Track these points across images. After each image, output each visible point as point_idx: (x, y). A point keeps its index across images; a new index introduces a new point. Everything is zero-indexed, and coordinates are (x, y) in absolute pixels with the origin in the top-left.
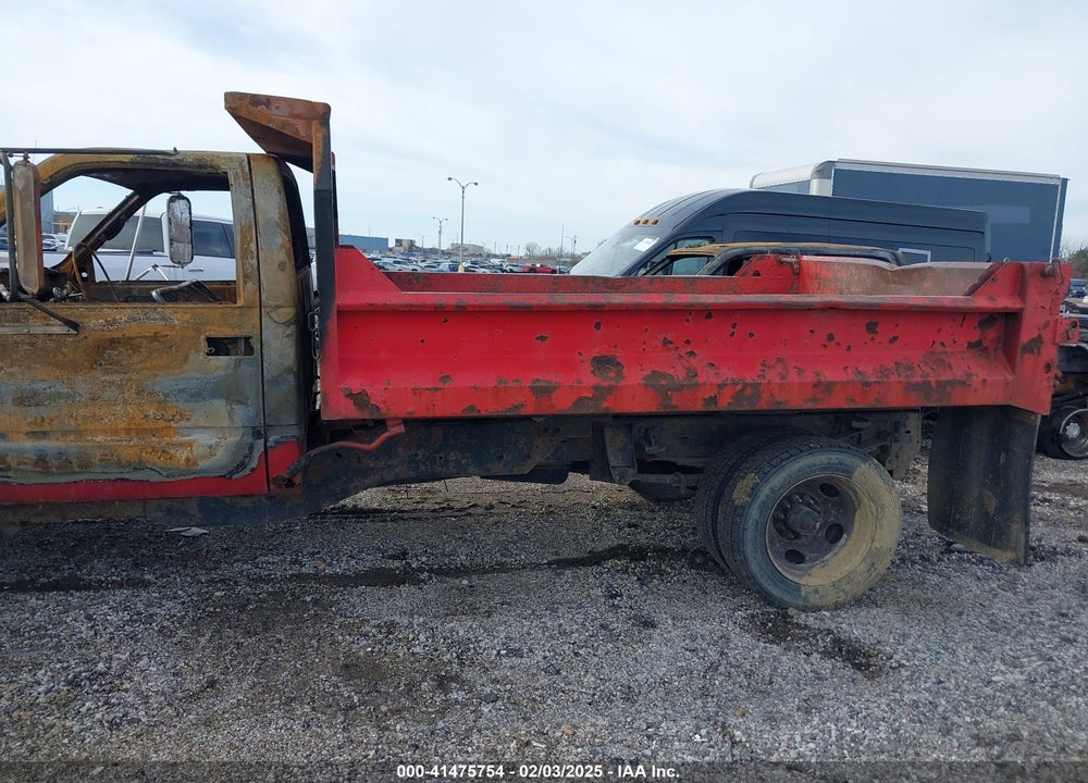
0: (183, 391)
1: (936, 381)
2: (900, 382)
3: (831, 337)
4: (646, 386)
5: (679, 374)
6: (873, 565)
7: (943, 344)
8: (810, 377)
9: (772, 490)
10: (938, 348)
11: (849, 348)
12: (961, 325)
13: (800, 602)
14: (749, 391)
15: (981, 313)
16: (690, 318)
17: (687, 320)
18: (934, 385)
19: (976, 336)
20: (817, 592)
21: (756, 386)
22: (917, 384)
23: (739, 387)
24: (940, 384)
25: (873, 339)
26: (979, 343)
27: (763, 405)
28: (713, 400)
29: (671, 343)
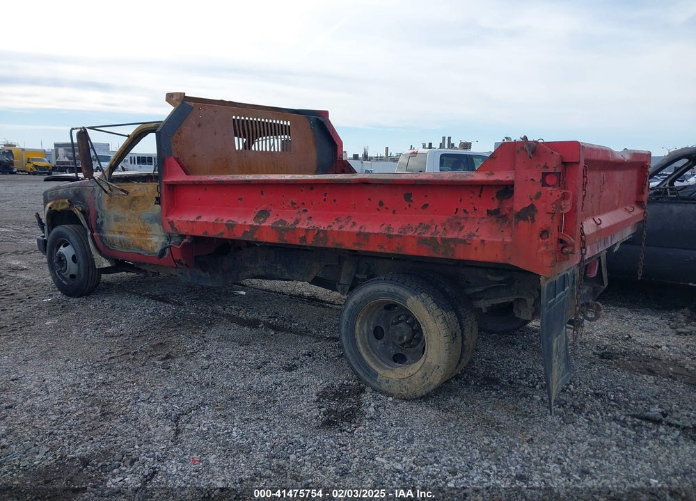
0: (148, 219)
1: (442, 238)
2: (413, 237)
3: (381, 204)
4: (272, 227)
5: (290, 222)
6: (426, 374)
7: (465, 211)
8: (356, 229)
9: (354, 302)
10: (461, 214)
11: (394, 212)
12: (480, 196)
13: (375, 385)
14: (321, 235)
15: (497, 186)
16: (303, 189)
17: (302, 191)
18: (439, 241)
19: (495, 205)
20: (387, 382)
21: (324, 232)
22: (426, 239)
23: (316, 232)
24: (444, 240)
25: (409, 206)
26: (497, 212)
27: (330, 245)
28: (304, 239)
29: (295, 204)
